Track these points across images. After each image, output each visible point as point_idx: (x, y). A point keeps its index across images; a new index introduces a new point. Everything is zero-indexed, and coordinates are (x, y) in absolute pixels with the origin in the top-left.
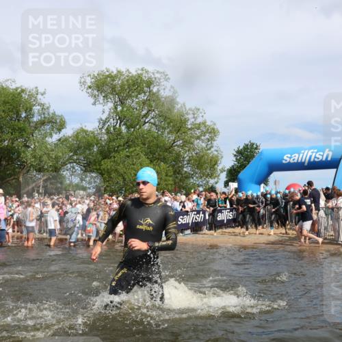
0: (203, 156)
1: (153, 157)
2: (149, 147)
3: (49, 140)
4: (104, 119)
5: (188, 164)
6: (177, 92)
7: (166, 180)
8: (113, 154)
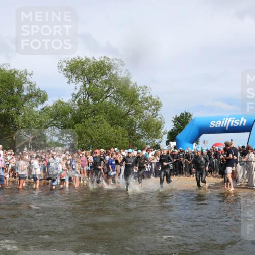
0: (150, 122)
1: (113, 122)
2: (110, 115)
3: (35, 109)
4: (76, 92)
5: (139, 128)
6: (130, 74)
7: (122, 140)
8: (83, 120)
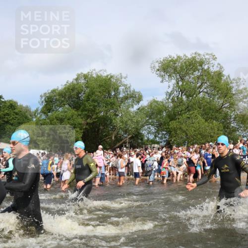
1: (207, 117)
2: (204, 110)
4: (169, 91)
5: (234, 120)
6: (222, 68)
8: (177, 117)
